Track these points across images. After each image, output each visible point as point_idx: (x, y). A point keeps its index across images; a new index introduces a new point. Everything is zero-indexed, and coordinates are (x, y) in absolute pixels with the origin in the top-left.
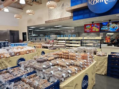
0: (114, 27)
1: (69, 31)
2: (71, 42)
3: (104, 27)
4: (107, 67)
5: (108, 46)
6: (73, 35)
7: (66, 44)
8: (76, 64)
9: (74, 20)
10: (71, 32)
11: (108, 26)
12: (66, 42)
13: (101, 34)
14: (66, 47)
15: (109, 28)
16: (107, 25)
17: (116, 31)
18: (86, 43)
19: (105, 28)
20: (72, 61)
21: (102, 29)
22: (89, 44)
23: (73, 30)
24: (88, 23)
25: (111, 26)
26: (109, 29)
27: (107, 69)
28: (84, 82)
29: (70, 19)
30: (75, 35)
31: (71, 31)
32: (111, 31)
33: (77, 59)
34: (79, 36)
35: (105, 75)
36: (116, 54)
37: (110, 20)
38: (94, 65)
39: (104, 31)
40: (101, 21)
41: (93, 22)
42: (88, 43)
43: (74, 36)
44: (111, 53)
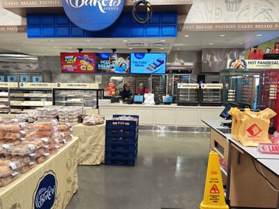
0: (121, 65)
1: (23, 67)
2: (26, 95)
3: (103, 62)
4: (104, 147)
5: (112, 102)
6: (34, 78)
7: (12, 102)
8: (16, 152)
9: (29, 37)
10: (29, 69)
11: (112, 60)
12: (12, 95)
13: (99, 77)
14: (13, 110)
15: (113, 65)
16: (108, 59)
17: (124, 72)
18: (66, 98)
19: (105, 65)
20: (6, 146)
21: (99, 66)
22: (73, 100)
23: (34, 63)
24: (71, 50)
25: (115, 62)
26: (113, 68)
27: (104, 150)
28: (43, 193)
29: (19, 31)
30: (40, 78)
31: (28, 66)
32: (116, 72)
33: (23, 139)
34: (51, 81)
35: (101, 163)
36: (121, 119)
37: (114, 50)
38: (72, 146)
39: (104, 71)
40: (97, 49)
41: (80, 50)
42: (71, 98)
43: (37, 80)
44: (114, 116)
